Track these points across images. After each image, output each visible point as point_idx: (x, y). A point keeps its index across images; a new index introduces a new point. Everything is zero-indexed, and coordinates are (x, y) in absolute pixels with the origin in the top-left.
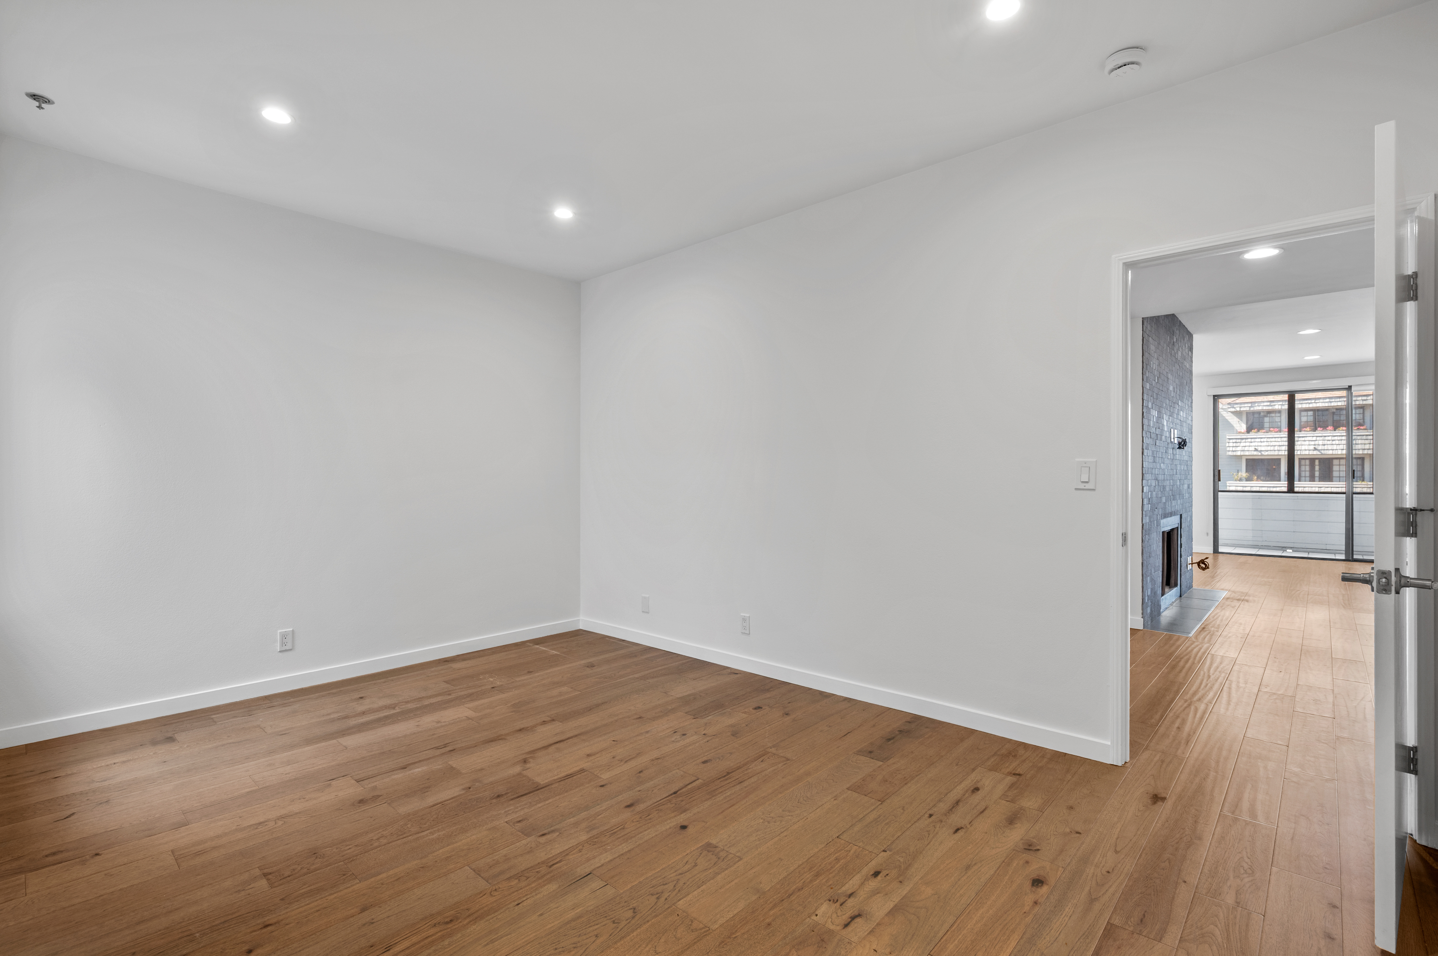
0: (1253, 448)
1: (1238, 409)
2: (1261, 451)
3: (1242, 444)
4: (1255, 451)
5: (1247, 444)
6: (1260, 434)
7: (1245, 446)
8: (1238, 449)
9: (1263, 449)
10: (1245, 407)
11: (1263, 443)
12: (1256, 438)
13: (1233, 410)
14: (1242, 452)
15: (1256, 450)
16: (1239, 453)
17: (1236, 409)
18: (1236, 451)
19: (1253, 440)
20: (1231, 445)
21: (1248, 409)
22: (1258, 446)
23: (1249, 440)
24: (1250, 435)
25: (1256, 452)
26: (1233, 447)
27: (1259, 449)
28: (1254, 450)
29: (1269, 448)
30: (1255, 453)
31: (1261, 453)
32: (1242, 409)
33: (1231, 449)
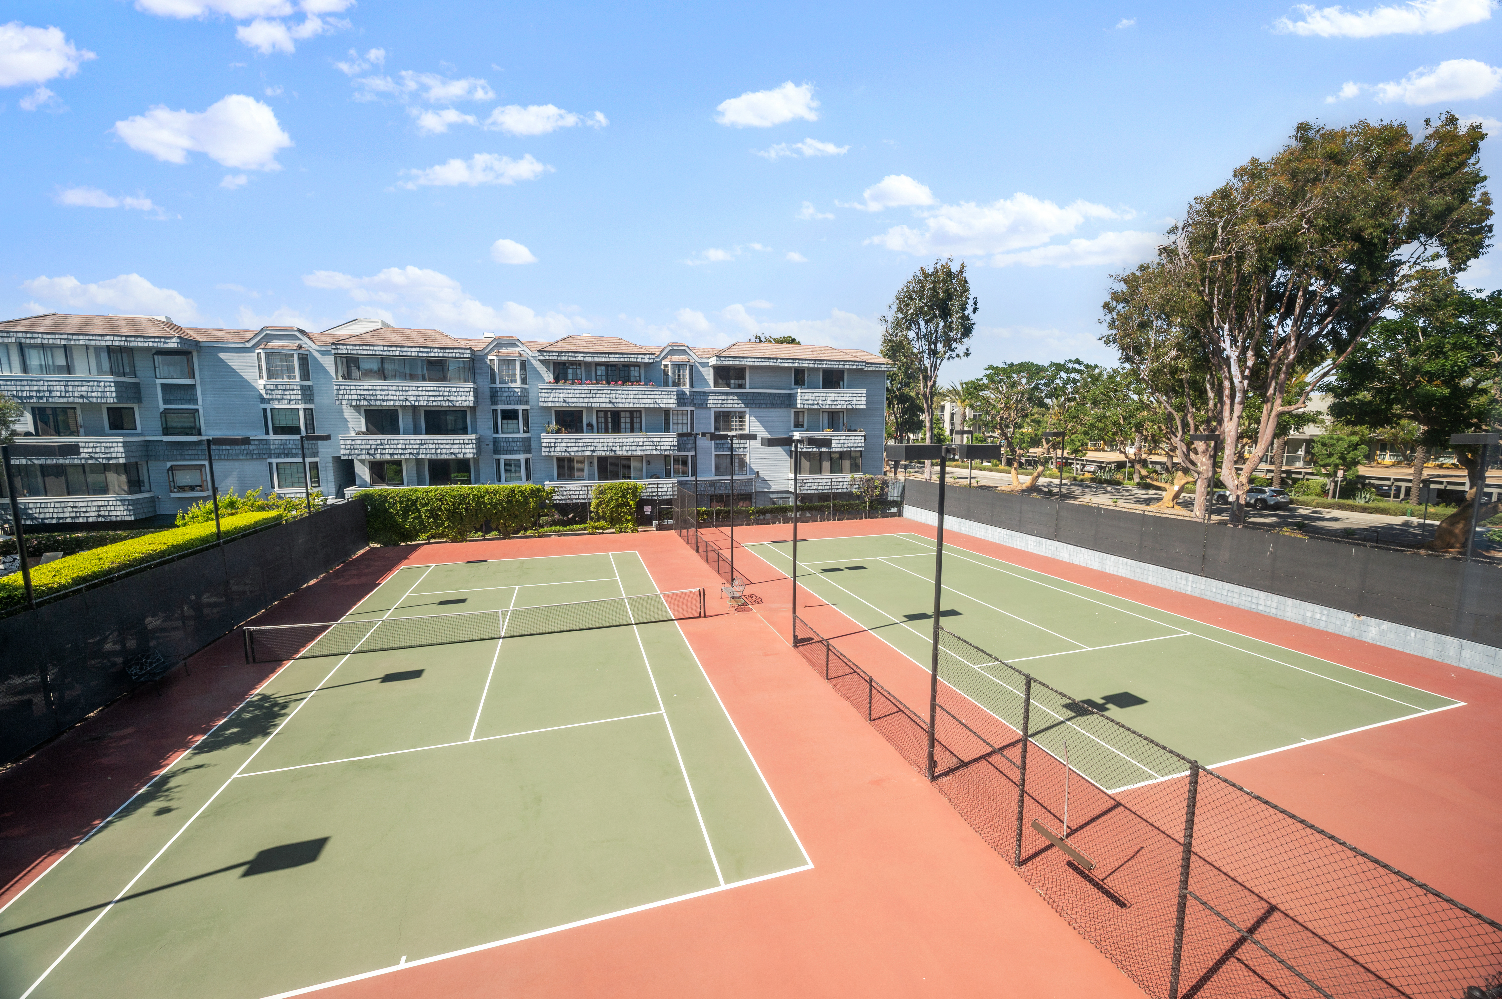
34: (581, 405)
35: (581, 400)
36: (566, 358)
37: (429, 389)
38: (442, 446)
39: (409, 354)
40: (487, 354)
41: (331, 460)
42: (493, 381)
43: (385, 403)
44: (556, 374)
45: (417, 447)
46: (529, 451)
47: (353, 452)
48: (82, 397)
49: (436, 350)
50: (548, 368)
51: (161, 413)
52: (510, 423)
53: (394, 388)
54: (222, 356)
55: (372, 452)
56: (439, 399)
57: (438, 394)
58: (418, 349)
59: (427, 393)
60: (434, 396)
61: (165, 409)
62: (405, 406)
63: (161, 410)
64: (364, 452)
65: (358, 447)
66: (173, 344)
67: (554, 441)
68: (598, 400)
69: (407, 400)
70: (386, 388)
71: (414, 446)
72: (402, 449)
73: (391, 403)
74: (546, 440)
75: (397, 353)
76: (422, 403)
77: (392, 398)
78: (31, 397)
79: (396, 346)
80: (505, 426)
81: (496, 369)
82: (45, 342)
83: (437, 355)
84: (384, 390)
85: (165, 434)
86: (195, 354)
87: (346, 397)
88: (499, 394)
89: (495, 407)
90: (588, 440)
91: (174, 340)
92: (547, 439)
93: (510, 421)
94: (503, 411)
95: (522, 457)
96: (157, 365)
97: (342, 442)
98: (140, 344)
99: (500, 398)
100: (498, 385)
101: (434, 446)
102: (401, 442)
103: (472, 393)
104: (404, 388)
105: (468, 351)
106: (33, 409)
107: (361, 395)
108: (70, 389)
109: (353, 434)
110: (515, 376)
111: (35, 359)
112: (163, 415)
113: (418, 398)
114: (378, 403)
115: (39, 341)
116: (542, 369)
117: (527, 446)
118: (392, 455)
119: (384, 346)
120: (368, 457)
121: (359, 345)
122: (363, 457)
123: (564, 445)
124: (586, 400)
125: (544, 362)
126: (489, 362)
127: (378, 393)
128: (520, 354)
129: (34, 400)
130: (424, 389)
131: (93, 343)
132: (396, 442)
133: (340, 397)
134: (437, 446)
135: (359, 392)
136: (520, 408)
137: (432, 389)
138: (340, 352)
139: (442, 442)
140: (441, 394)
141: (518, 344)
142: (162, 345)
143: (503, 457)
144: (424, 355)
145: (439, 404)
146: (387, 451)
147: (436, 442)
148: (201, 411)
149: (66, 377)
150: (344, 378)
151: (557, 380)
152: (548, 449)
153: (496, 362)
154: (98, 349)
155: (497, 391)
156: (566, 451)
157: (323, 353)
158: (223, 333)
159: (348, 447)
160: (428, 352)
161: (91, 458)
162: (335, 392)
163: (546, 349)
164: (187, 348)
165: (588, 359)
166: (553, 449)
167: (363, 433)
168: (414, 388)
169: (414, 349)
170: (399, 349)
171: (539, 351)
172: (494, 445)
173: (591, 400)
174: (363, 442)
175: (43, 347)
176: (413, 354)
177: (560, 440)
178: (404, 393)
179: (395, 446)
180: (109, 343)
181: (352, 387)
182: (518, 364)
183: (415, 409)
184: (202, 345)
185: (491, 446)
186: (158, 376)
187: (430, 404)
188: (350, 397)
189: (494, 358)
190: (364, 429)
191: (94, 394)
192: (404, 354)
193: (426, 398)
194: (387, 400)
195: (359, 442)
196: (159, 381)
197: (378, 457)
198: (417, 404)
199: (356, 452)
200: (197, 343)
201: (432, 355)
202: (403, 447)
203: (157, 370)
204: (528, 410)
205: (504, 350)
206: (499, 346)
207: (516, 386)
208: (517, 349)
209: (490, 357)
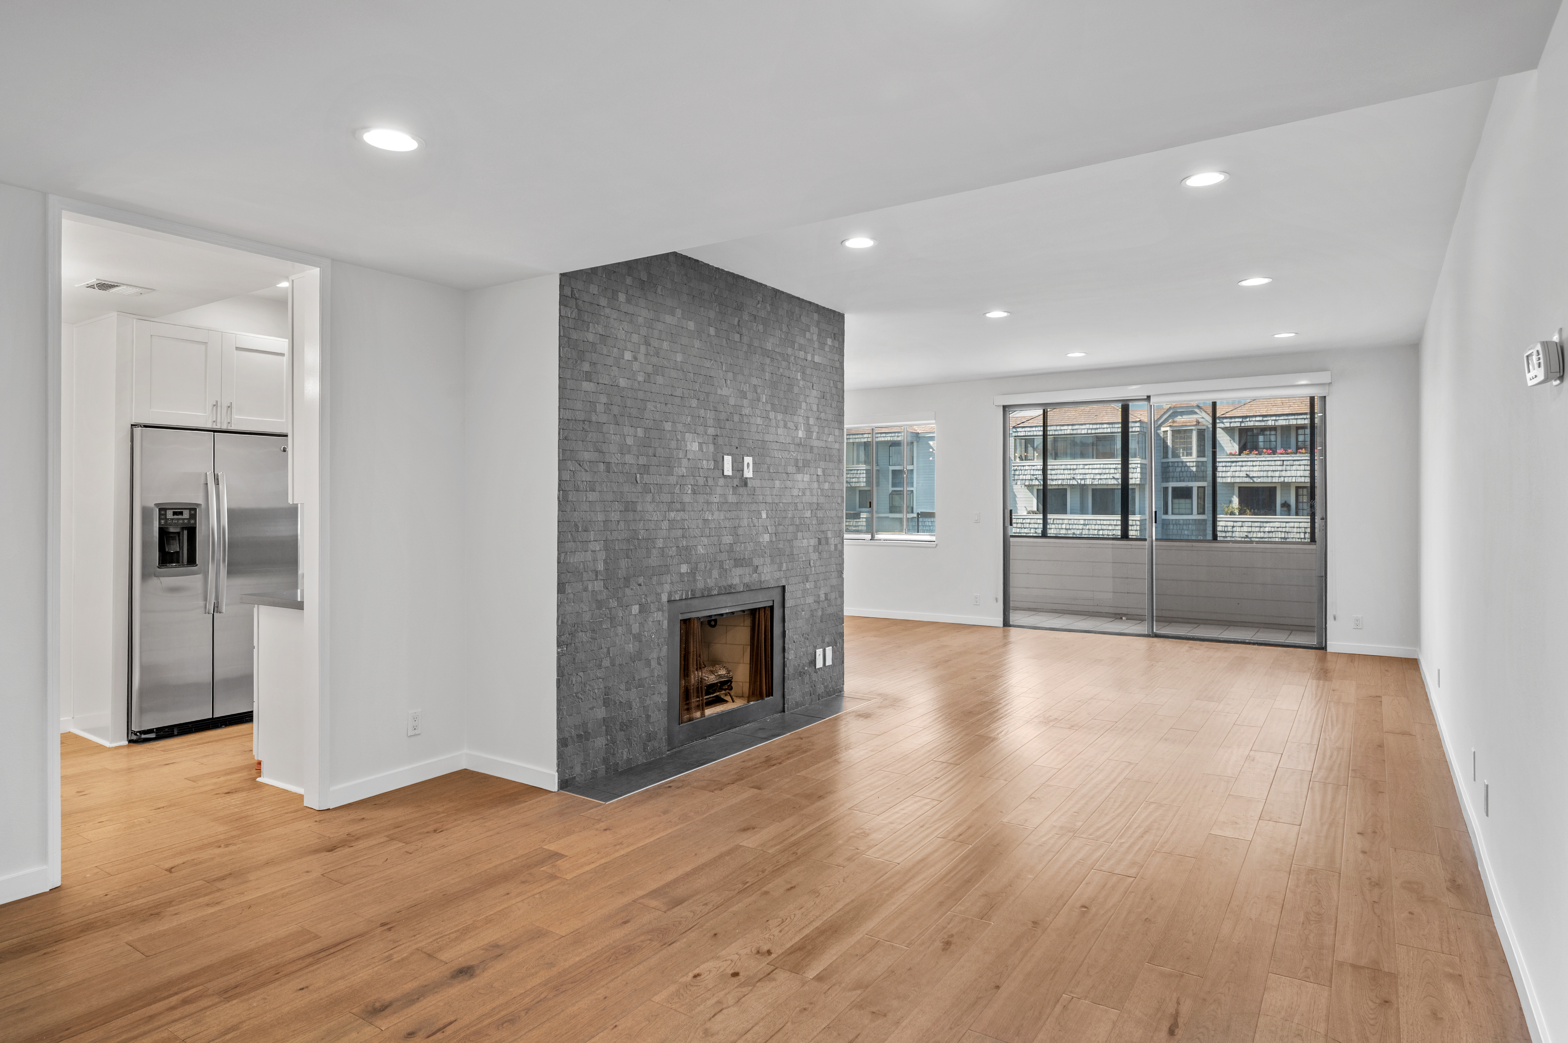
0: (1243, 474)
1: (1228, 425)
2: (1253, 477)
3: (1233, 469)
4: (1246, 477)
5: (1238, 468)
6: (1253, 457)
7: (1236, 471)
8: (1229, 474)
9: (1255, 474)
10: (1235, 422)
11: (1255, 467)
12: (1248, 461)
13: (1222, 425)
14: (1232, 478)
15: (1248, 476)
16: (1229, 480)
17: (1224, 424)
18: (1225, 477)
19: (1244, 464)
21: (1238, 424)
22: (1250, 471)
23: (1240, 464)
24: (1241, 458)
25: (1247, 478)
26: (1222, 472)
27: (1251, 474)
28: (1245, 476)
29: (1261, 474)
30: (1247, 480)
31: (1253, 480)
32: (1232, 425)
34: (1269, 480)
35: (1270, 474)
36: (1252, 424)
37: (1095, 466)
38: (1104, 527)
39: (1079, 432)
40: (1161, 425)
42: (1166, 456)
43: (1054, 483)
44: (1242, 444)
45: (1081, 527)
47: (1023, 530)
49: (1105, 426)
50: (1232, 437)
51: (890, 494)
53: (1063, 467)
54: (932, 443)
55: (1040, 531)
56: (1105, 476)
57: (1104, 471)
58: (1087, 426)
59: (1094, 471)
60: (1100, 474)
61: (892, 491)
62: (1073, 485)
63: (890, 492)
64: (1032, 531)
65: (1027, 526)
66: (902, 437)
67: (1231, 524)
68: (1293, 473)
69: (1074, 478)
70: (1056, 467)
71: (1077, 527)
72: (1066, 529)
73: (1060, 482)
75: (1068, 432)
76: (1088, 482)
77: (1061, 477)
79: (1068, 425)
80: (1176, 506)
81: (1170, 443)
83: (1105, 431)
84: (1054, 470)
85: (891, 512)
86: (915, 444)
87: (1021, 477)
88: (1171, 469)
89: (1165, 485)
90: (1277, 525)
91: (903, 434)
92: (1222, 522)
93: (1182, 501)
94: (1175, 489)
96: (891, 455)
97: (1014, 521)
98: (883, 439)
99: (1171, 474)
100: (1171, 459)
101: (1097, 527)
102: (1066, 522)
103: (1139, 470)
104: (1072, 467)
105: (1138, 424)
107: (1033, 475)
109: (1025, 513)
110: (1191, 449)
112: (891, 496)
113: (1085, 477)
116: (1223, 438)
117: (1202, 529)
118: (1057, 534)
119: (1057, 425)
121: (1036, 427)
123: (1245, 529)
124: (1277, 474)
125: (1226, 429)
126: (1162, 435)
128: (1198, 422)
130: (1091, 467)
131: (857, 440)
132: (1061, 521)
133: (1016, 477)
134: (1100, 527)
135: (1032, 472)
136: (1195, 485)
137: (1098, 466)
138: (1019, 434)
139: (1105, 522)
140: (1107, 471)
141: (1197, 410)
142: (895, 439)
144: (1093, 431)
145: (1104, 482)
147: (1099, 522)
148: (915, 492)
150: (1021, 458)
151: (1242, 449)
152: (1224, 534)
153: (1169, 434)
154: (859, 444)
155: (1168, 467)
156: (1247, 537)
159: (1019, 525)
160: (1097, 429)
162: (1013, 472)
163: (1227, 415)
165: (1282, 422)
166: (1230, 534)
167: (1034, 512)
168: (1081, 467)
169: (1084, 427)
170: (1070, 427)
171: (1219, 417)
172: (1163, 527)
173: (1283, 474)
174: (1033, 521)
176: (1083, 432)
177: (1240, 524)
178: (1072, 472)
179: (1060, 526)
180: (865, 440)
181: (1027, 468)
182: (1194, 435)
183: (1083, 488)
184: (920, 435)
185: (1160, 528)
186: (891, 464)
187: (1096, 482)
188: (1024, 477)
189: (1168, 429)
190: (1035, 509)
191: (854, 480)
192: (1075, 432)
193: (1092, 476)
194: (1056, 480)
195: (1028, 521)
196: (892, 468)
198: (1083, 482)
199: (1025, 531)
200: (917, 435)
201: (1101, 431)
202: (1068, 527)
203: (891, 458)
204: (1204, 487)
205: (1179, 419)
206: (1175, 414)
207: (1191, 460)
208: (1195, 416)
209: (1163, 429)
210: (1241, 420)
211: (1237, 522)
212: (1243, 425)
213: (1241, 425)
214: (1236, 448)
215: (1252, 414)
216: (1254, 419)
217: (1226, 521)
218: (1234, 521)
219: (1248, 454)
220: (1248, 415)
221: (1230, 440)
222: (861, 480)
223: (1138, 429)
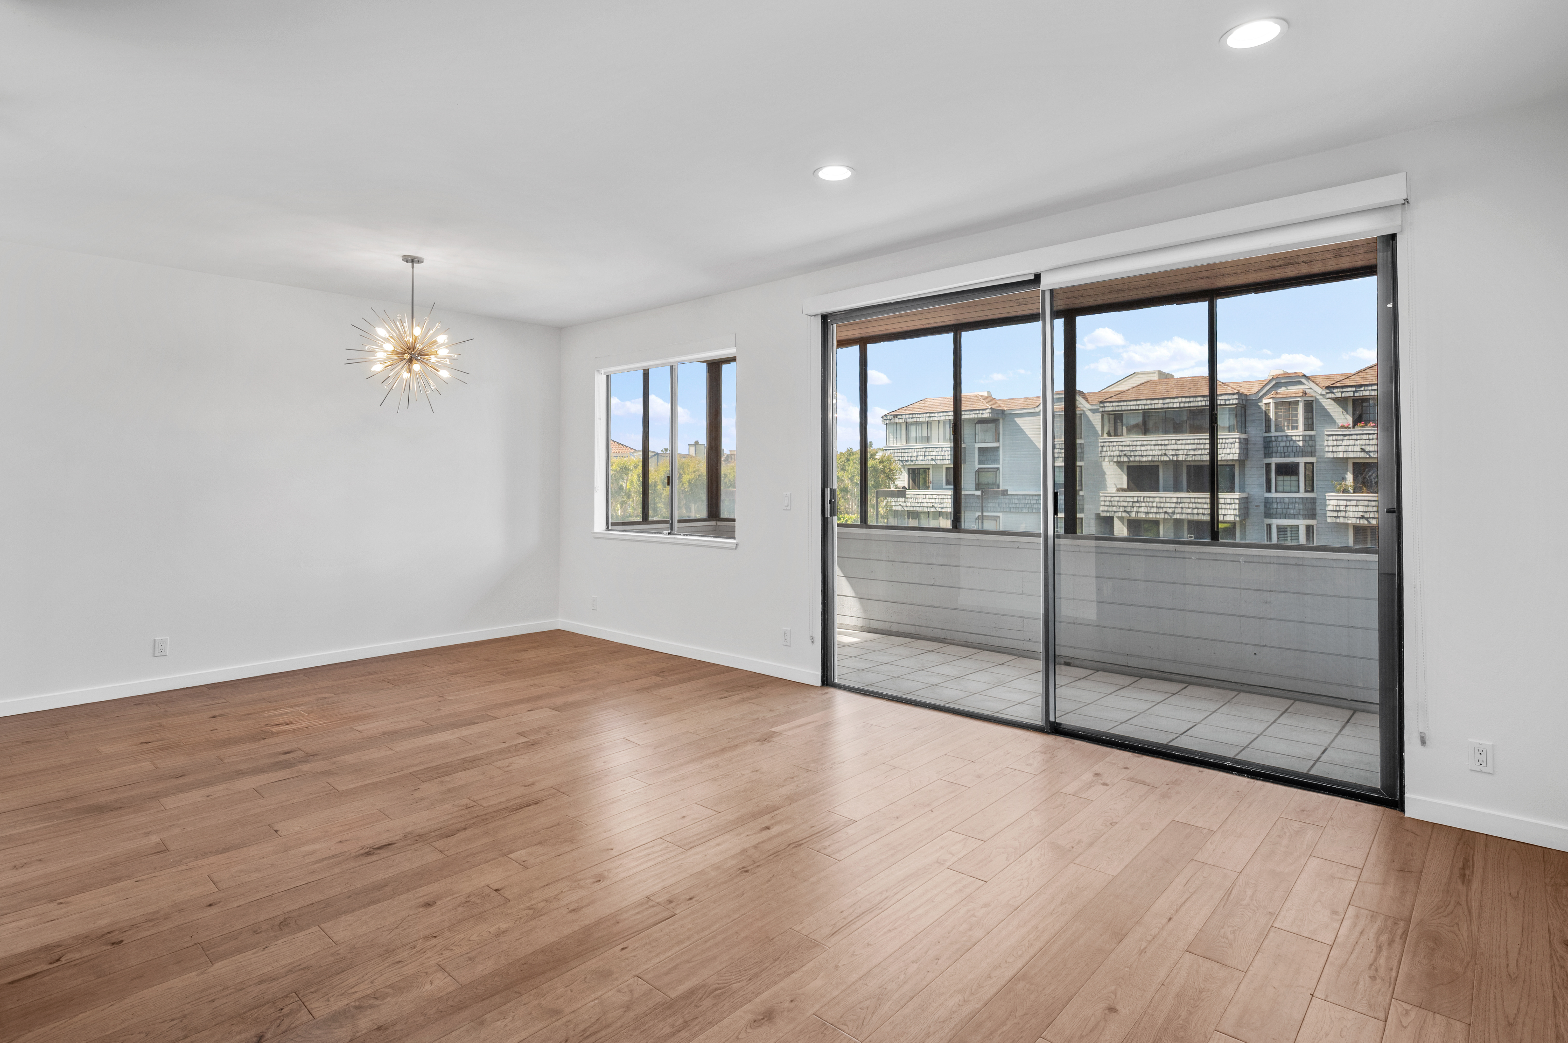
0: (1358, 448)
1: (1339, 395)
2: (1370, 452)
3: (1345, 443)
4: (1361, 452)
5: (1351, 442)
6: (1369, 430)
7: (1349, 445)
8: (1340, 449)
9: (1371, 449)
10: (1348, 392)
11: (1371, 441)
12: (1363, 434)
13: (1332, 396)
14: (1345, 453)
15: (1363, 450)
16: (1341, 455)
17: (1335, 394)
18: (1336, 452)
19: (1358, 437)
20: (1330, 443)
21: (1351, 394)
22: (1365, 445)
23: (1354, 437)
24: (1354, 431)
25: (1363, 453)
26: (1333, 446)
27: (1367, 448)
28: (1360, 450)
30: (1362, 455)
31: (1369, 455)
32: (1344, 395)
33: (1331, 449)
36: (1367, 393)
37: (1189, 442)
38: (1199, 506)
39: (1170, 405)
40: (1261, 398)
41: (1093, 516)
42: (1268, 430)
43: (1144, 459)
44: (1356, 416)
45: (1173, 505)
46: (1312, 515)
47: (1111, 509)
48: (932, 460)
49: (1199, 399)
50: (1345, 409)
51: (976, 471)
52: (1287, 480)
53: (1154, 443)
54: (1018, 420)
55: (1129, 509)
56: (1200, 452)
57: (1198, 447)
58: (1180, 400)
59: (1187, 447)
60: (1194, 450)
61: (979, 468)
62: (1166, 461)
63: (977, 469)
64: (1121, 509)
65: (1116, 504)
66: (987, 415)
67: (1345, 503)
69: (1165, 454)
70: (1146, 443)
71: (1169, 505)
72: (1157, 507)
73: (1150, 458)
74: (1332, 502)
75: (1159, 406)
76: (1181, 458)
77: (1151, 453)
78: (907, 461)
79: (1159, 399)
80: (1280, 483)
81: (1272, 416)
82: (918, 420)
83: (1200, 404)
84: (1144, 445)
85: (976, 489)
86: (1001, 421)
87: (1109, 453)
88: (1274, 444)
89: (1268, 461)
91: (988, 411)
92: (1333, 500)
93: (1287, 478)
94: (1278, 466)
95: (1302, 523)
96: (977, 433)
97: (1102, 499)
98: (967, 416)
99: (1274, 450)
100: (1273, 433)
101: (1191, 505)
102: (1157, 500)
103: (1237, 445)
104: (1163, 442)
105: (1236, 396)
106: (909, 469)
107: (1122, 451)
108: (927, 454)
109: (1114, 490)
110: (1297, 421)
111: (913, 433)
112: (977, 473)
113: (1177, 452)
114: (1137, 459)
115: (915, 420)
116: (1334, 410)
117: (1311, 509)
118: (1147, 513)
119: (1146, 399)
120: (1124, 514)
121: (1124, 401)
122: (1120, 514)
123: (1361, 509)
125: (1338, 401)
126: (1263, 408)
127: (1138, 448)
128: (1305, 393)
129: (909, 463)
130: (1183, 442)
131: (942, 418)
132: (1151, 500)
133: (1104, 454)
134: (1194, 505)
135: (1120, 448)
136: (1302, 461)
137: (1192, 441)
138: (1107, 409)
139: (1200, 501)
140: (1202, 447)
141: (1303, 380)
142: (980, 416)
143: (1275, 522)
144: (1186, 405)
145: (1199, 458)
146: (1142, 509)
147: (1193, 500)
148: (1001, 469)
149: (926, 445)
150: (1109, 434)
151: (1356, 422)
152: (1335, 514)
153: (1272, 407)
155: (1272, 441)
156: (1363, 517)
157: (1093, 411)
158: (1022, 401)
159: (1107, 503)
160: (1190, 402)
161: (933, 507)
162: (1100, 449)
163: (1338, 385)
164: (996, 416)
166: (1343, 514)
167: (1123, 490)
168: (1173, 442)
169: (1176, 400)
170: (1161, 401)
171: (1327, 388)
172: (1265, 507)
174: (1121, 499)
175: (917, 423)
176: (1175, 405)
177: (1354, 503)
178: (1163, 447)
179: (1150, 504)
181: (1115, 444)
182: (1301, 406)
183: (1176, 465)
184: (1006, 413)
185: (1262, 507)
186: (976, 442)
187: (1189, 458)
188: (1112, 454)
190: (1125, 486)
191: (939, 458)
192: (1166, 406)
193: (1185, 452)
194: (1146, 456)
195: (1117, 499)
196: (977, 445)
197: (1133, 515)
198: (1175, 458)
199: (1114, 509)
200: (1003, 412)
201: (1195, 404)
202: (1159, 505)
203: (977, 436)
204: (1312, 463)
205: (1283, 390)
206: (1278, 385)
207: (1297, 434)
208: (1302, 387)
209: (1265, 401)
210: (1354, 389)
211: (1350, 500)
212: (1356, 394)
213: (1354, 394)
214: (1350, 420)
215: (1368, 383)
216: (1370, 388)
217: (1338, 500)
218: (1347, 500)
219: (1363, 427)
220: (1363, 383)
221: (1343, 412)
222: (946, 457)
223: (1235, 402)
